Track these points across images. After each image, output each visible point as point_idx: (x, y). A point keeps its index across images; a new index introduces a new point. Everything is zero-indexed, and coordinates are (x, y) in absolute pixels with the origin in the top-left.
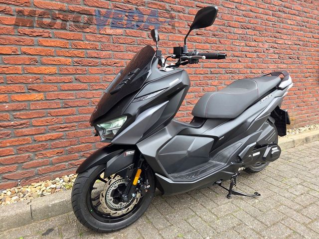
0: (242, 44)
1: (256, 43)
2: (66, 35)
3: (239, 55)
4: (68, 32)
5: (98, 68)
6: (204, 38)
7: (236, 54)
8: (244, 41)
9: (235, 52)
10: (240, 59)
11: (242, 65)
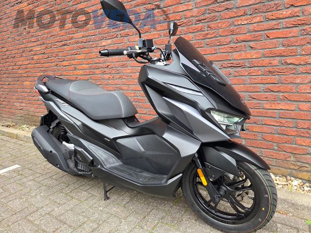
0: (258, 19)
1: (296, 9)
2: (85, 51)
3: (250, 38)
4: (86, 49)
5: (100, 70)
6: (184, 28)
7: (242, 37)
8: (261, 14)
9: (239, 36)
10: (251, 44)
11: (257, 53)
